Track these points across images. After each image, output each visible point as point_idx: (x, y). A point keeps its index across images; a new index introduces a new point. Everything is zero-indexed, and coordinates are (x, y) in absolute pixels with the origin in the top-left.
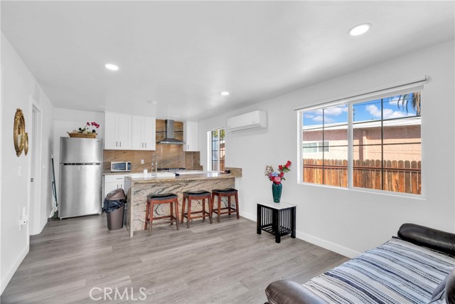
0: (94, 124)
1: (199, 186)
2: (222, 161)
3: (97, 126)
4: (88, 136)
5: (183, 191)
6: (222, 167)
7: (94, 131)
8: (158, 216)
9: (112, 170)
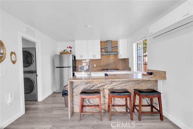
0: (70, 47)
1: (122, 85)
2: (145, 64)
3: (71, 48)
4: (67, 53)
5: (108, 88)
6: (145, 69)
7: (71, 51)
8: (90, 104)
9: (79, 70)
